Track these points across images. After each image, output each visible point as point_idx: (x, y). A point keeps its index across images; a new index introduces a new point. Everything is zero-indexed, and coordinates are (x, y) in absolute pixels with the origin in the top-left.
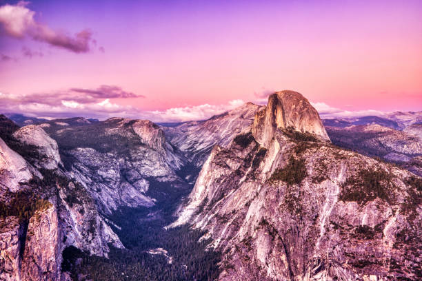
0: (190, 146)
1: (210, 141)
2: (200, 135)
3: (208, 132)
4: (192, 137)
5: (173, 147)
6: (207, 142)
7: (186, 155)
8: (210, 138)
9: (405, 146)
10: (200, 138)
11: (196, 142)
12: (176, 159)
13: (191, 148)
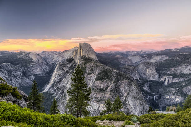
4: (55, 59)
5: (47, 63)
7: (52, 66)
8: (61, 59)
10: (58, 59)
11: (56, 61)
12: (47, 67)
13: (54, 63)
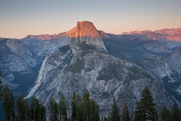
0: (44, 53)
1: (55, 49)
2: (50, 46)
3: (54, 44)
4: (45, 48)
5: (33, 54)
6: (53, 50)
7: (41, 58)
8: (55, 48)
9: (157, 49)
10: (49, 47)
11: (47, 50)
12: (34, 61)
13: (44, 54)
